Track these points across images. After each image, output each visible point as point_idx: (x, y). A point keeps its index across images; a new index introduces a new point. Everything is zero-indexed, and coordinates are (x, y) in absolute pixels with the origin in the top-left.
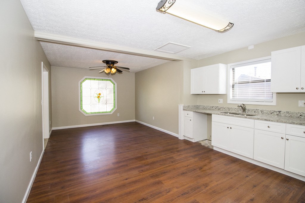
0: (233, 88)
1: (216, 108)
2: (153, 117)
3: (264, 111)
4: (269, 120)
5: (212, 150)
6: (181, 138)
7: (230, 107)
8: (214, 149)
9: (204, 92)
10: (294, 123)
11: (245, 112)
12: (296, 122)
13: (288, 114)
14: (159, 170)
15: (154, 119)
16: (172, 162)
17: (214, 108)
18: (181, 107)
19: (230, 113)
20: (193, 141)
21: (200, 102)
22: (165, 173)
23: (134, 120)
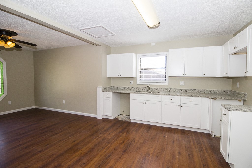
0: (140, 72)
1: (128, 89)
2: (64, 101)
3: (162, 89)
4: (171, 95)
5: (130, 123)
6: (100, 117)
7: (139, 87)
8: (132, 121)
9: (120, 75)
10: (185, 96)
11: (150, 91)
12: (186, 95)
13: (175, 90)
14: (101, 156)
15: (64, 103)
16: (108, 143)
17: (126, 88)
18: (100, 89)
19: (140, 92)
20: (112, 118)
21: (114, 84)
22: (109, 157)
23: (34, 107)
